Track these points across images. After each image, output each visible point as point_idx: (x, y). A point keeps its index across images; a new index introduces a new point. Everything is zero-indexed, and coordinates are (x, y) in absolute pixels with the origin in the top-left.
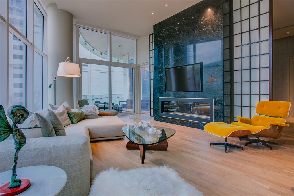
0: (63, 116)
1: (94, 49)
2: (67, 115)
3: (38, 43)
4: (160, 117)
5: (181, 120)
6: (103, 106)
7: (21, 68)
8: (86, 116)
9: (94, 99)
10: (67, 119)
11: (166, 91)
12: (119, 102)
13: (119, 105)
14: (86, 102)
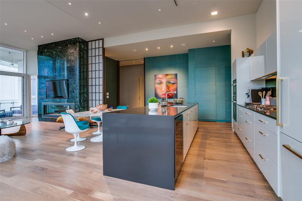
4: (43, 118)
11: (47, 98)
12: (11, 108)
13: (10, 110)
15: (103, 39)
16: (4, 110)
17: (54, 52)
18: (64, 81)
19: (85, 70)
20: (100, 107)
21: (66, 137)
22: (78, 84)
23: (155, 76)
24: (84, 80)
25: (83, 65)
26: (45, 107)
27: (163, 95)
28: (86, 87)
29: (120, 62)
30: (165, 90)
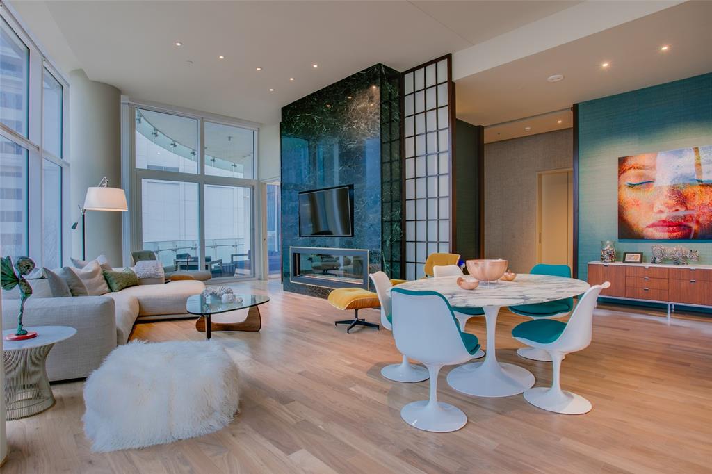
0: (94, 279)
1: (176, 144)
2: (102, 276)
3: (51, 146)
4: (291, 283)
5: (323, 289)
6: (186, 264)
7: (19, 175)
8: (140, 279)
10: (103, 283)
11: (300, 236)
12: (232, 256)
13: (230, 261)
14: (150, 256)
15: (451, 55)
17: (316, 118)
18: (335, 191)
19: (396, 156)
20: (483, 270)
22: (379, 196)
23: (622, 161)
24: (391, 186)
26: (297, 257)
27: (653, 226)
28: (399, 203)
29: (485, 130)
30: (668, 206)
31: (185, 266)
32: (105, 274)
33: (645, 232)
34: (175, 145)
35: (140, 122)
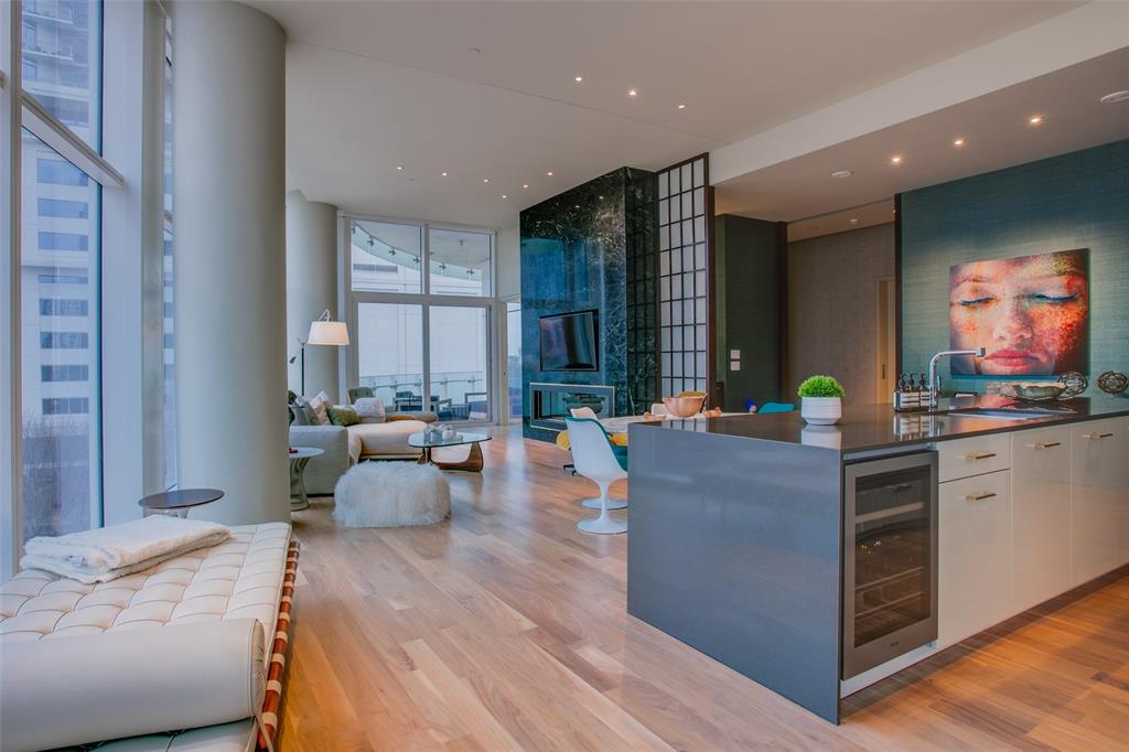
1: (396, 251)
2: (325, 413)
4: (532, 429)
6: (407, 404)
8: (360, 417)
9: (395, 387)
10: (327, 420)
11: (541, 370)
12: (466, 395)
13: (463, 402)
14: (368, 393)
15: (707, 153)
16: (449, 401)
19: (649, 274)
20: (677, 405)
21: (574, 491)
22: (625, 324)
23: (954, 270)
24: (646, 309)
25: (644, 256)
26: (538, 396)
27: (994, 357)
28: (652, 331)
29: (789, 227)
30: (1009, 332)
31: (407, 405)
32: (328, 411)
33: (982, 365)
34: (394, 253)
35: (354, 232)
